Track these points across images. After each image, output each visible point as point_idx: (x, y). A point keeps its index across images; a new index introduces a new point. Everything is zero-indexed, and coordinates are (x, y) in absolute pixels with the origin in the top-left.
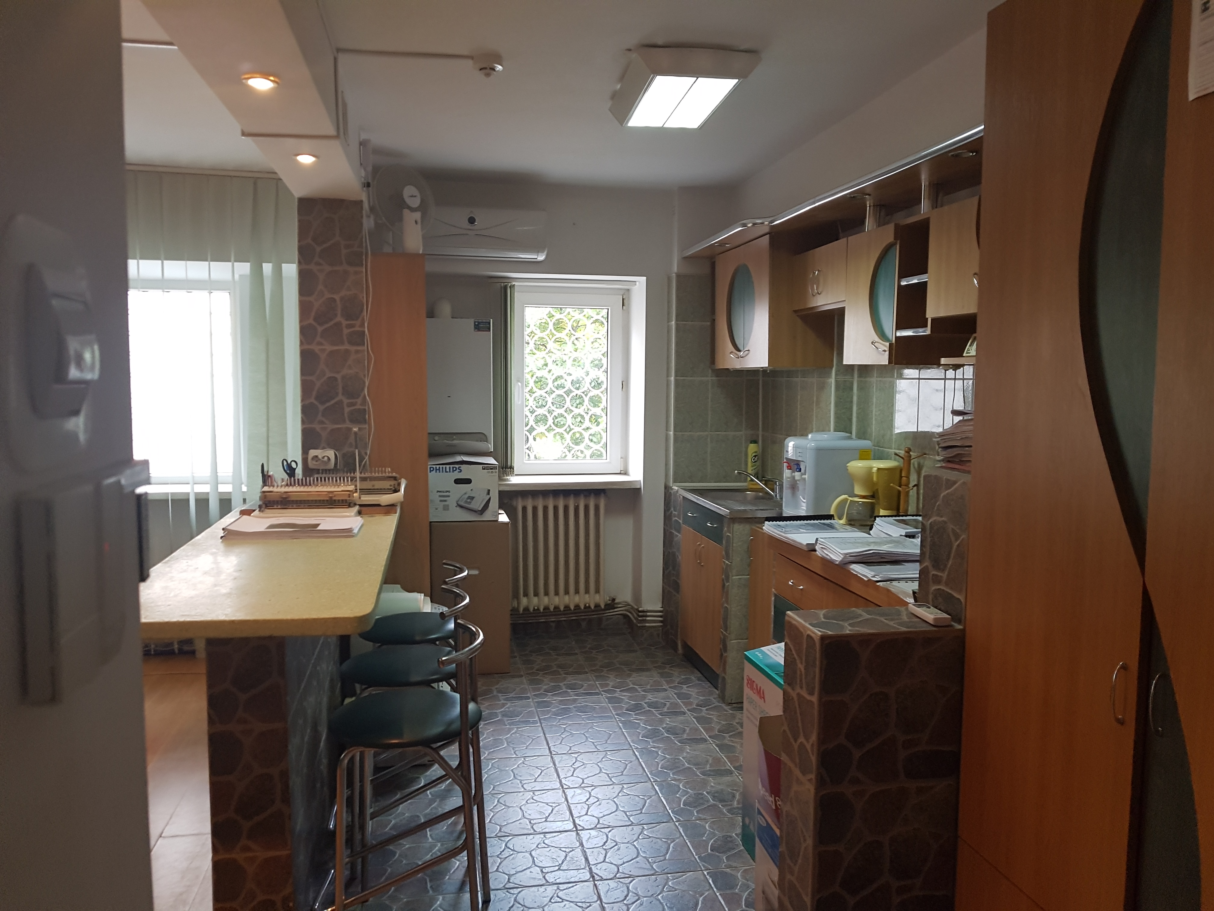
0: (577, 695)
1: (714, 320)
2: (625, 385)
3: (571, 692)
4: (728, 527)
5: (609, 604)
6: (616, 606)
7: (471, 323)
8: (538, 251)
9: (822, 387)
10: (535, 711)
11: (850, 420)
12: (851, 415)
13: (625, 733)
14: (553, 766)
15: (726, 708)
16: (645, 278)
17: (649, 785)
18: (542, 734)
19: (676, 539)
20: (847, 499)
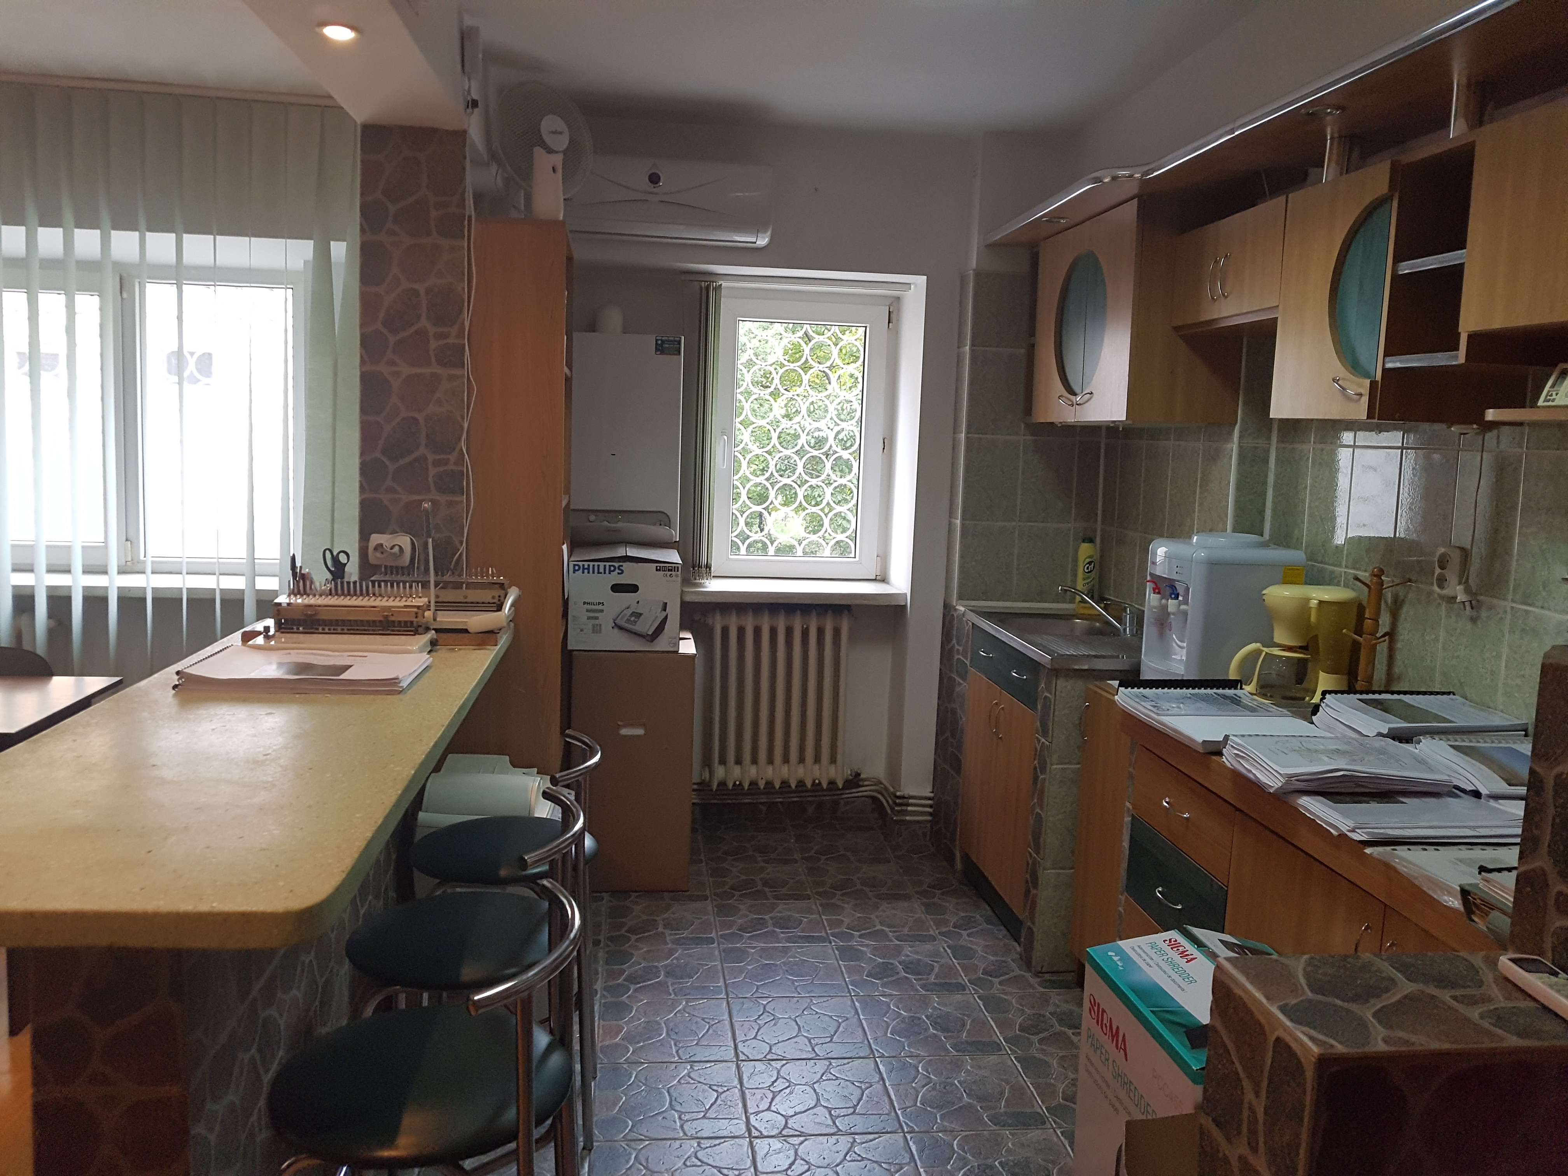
0: (789, 939)
1: (1033, 346)
2: (888, 444)
3: (782, 933)
4: (1048, 683)
5: (851, 780)
6: (861, 783)
7: (650, 341)
8: (757, 227)
9: (1214, 457)
10: (719, 967)
11: (1262, 513)
12: (1264, 504)
13: (863, 1021)
14: (739, 1086)
15: (1032, 980)
16: (925, 277)
17: (899, 1137)
18: (726, 1017)
19: (957, 689)
20: (1258, 652)
